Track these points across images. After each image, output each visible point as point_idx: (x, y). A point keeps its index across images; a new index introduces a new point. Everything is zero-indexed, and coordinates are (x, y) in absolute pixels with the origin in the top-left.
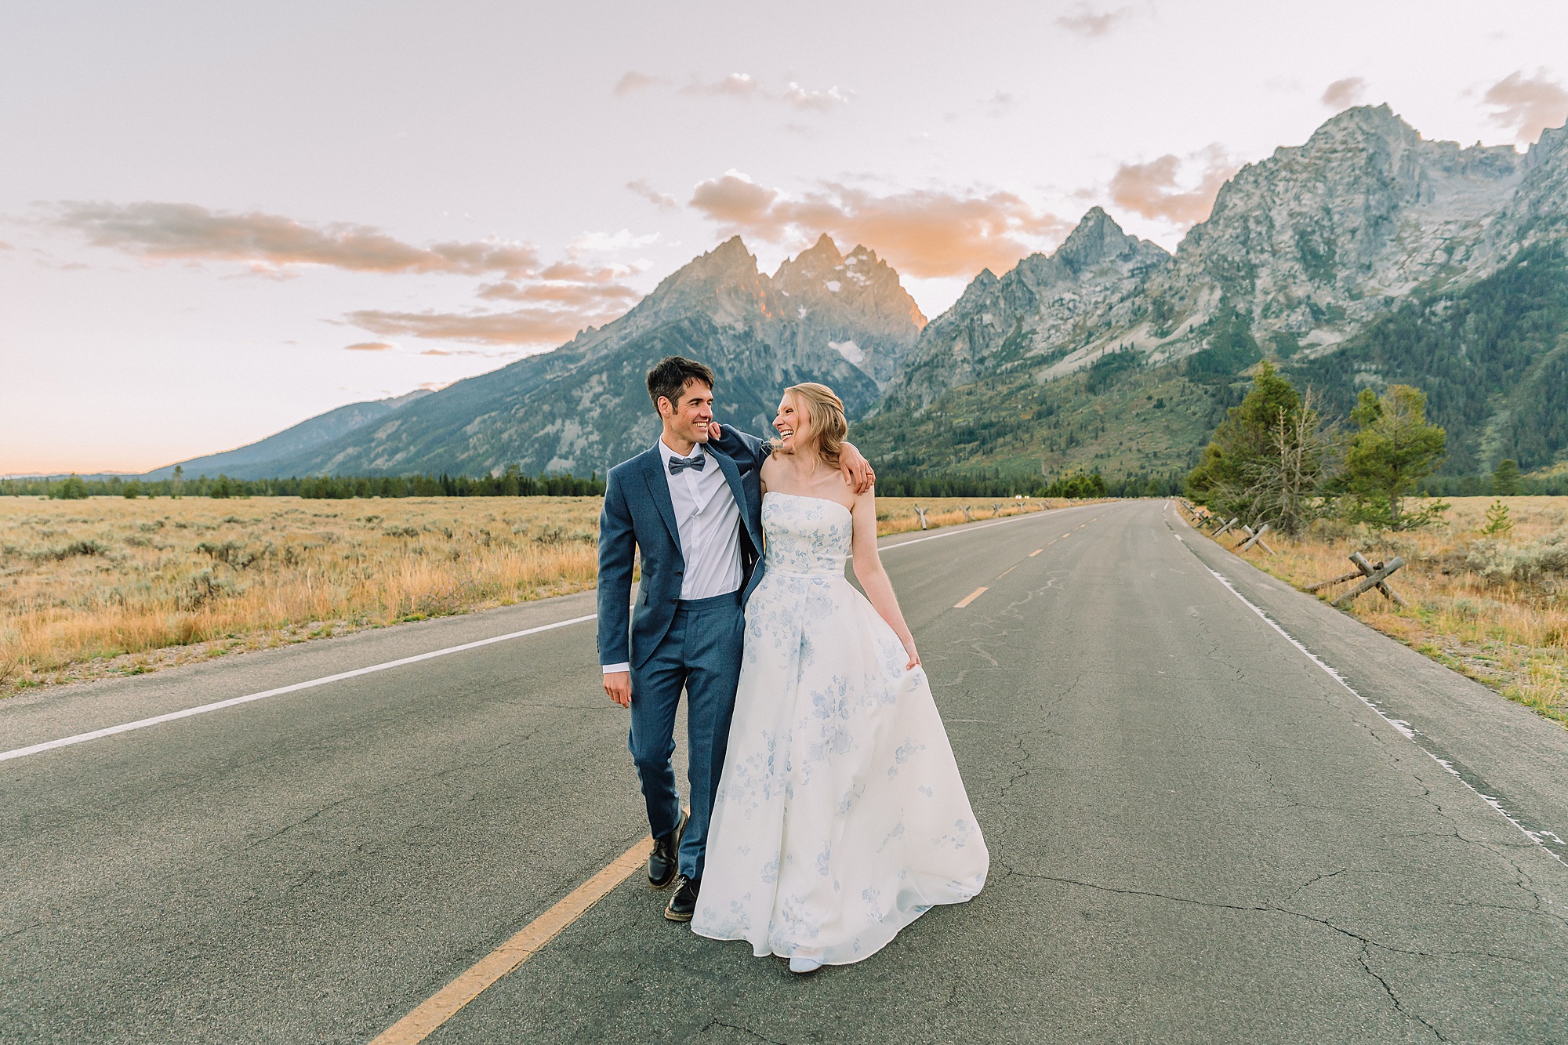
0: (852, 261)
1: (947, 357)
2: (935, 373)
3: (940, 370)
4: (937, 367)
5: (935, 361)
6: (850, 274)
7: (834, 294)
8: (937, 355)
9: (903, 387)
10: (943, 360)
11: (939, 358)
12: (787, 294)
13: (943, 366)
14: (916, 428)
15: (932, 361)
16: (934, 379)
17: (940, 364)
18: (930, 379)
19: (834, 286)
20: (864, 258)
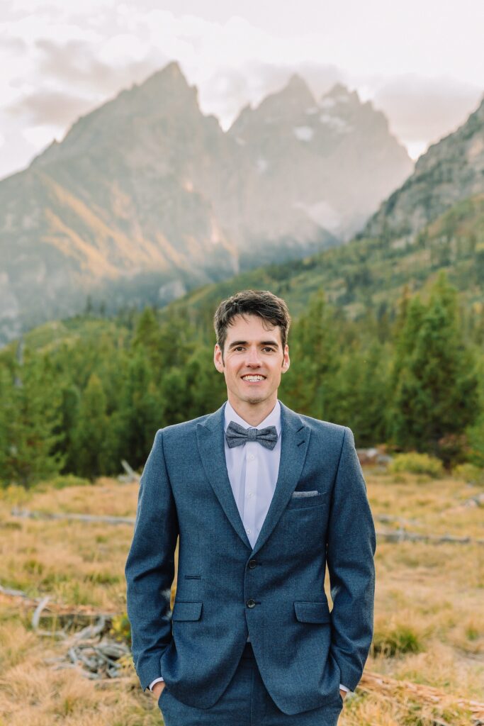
0: (329, 103)
1: (456, 166)
2: (436, 191)
3: (445, 188)
4: (440, 182)
5: (436, 174)
6: (325, 119)
7: (304, 143)
8: (439, 164)
9: (381, 218)
10: (450, 171)
11: (444, 167)
12: (241, 142)
13: (450, 181)
14: (397, 259)
15: (431, 174)
16: (433, 202)
17: (445, 176)
18: (427, 202)
19: (304, 133)
20: (344, 99)
